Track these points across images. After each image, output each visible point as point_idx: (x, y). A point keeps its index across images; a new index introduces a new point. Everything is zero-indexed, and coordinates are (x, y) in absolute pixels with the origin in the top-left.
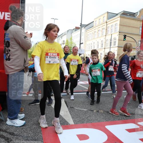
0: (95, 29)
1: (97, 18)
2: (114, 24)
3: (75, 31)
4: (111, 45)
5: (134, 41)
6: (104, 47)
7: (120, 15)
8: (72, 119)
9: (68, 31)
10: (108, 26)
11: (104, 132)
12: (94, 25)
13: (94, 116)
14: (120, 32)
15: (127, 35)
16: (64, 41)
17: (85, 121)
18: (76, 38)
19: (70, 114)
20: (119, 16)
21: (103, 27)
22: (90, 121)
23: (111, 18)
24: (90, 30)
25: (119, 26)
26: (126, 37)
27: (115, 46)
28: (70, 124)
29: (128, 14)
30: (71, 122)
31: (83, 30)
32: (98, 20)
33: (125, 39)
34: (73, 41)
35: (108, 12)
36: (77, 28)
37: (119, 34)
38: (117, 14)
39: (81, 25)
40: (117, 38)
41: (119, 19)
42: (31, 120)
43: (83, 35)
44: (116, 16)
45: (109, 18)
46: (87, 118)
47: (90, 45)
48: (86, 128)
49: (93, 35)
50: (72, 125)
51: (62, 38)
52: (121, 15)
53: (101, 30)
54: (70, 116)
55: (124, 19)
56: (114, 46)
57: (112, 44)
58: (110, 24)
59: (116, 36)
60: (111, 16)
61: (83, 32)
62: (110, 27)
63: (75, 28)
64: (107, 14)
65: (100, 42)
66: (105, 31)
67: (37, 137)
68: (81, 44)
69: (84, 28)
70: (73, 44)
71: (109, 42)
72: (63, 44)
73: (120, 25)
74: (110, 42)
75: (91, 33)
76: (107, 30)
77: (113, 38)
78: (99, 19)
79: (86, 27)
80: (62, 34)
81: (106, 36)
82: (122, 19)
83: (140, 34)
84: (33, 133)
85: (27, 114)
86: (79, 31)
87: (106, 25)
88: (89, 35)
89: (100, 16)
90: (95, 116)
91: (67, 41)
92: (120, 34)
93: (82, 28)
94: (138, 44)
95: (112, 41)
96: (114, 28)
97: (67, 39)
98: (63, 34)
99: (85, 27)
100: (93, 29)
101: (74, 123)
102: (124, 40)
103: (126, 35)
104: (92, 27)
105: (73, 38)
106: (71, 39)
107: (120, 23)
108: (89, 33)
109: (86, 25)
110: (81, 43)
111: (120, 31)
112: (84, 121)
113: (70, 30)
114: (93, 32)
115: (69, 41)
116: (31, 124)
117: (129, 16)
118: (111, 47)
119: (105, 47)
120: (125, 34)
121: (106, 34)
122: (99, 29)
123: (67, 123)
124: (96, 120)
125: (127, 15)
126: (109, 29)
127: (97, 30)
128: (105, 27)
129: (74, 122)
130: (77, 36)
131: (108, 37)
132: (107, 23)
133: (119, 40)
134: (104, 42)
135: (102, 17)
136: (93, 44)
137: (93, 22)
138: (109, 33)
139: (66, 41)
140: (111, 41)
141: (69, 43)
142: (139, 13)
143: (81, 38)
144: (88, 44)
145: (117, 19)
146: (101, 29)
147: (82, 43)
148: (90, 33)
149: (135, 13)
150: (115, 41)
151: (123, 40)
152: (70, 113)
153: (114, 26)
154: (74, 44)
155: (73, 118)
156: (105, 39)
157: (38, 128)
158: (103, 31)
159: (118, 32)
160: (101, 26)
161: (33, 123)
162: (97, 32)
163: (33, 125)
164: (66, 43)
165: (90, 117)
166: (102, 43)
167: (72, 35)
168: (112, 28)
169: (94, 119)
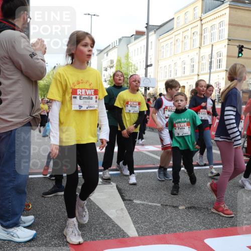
0: (177, 35)
1: (179, 11)
2: (216, 22)
3: (135, 39)
4: (210, 68)
6: (196, 72)
7: (229, 3)
8: (133, 226)
9: (120, 40)
10: (204, 26)
12: (175, 27)
13: (179, 217)
14: (229, 40)
15: (245, 46)
16: (112, 62)
17: (161, 229)
18: (138, 54)
19: (130, 215)
20: (227, 5)
21: (194, 30)
22: (171, 230)
23: (209, 10)
24: (166, 37)
25: (228, 26)
26: (242, 50)
27: (221, 69)
28: (129, 237)
30: (132, 232)
31: (153, 36)
32: (182, 15)
33: (240, 55)
34: (131, 61)
36: (139, 34)
37: (228, 44)
38: (223, 2)
39: (148, 26)
40: (225, 53)
41: (227, 11)
42: (48, 227)
43: (151, 49)
44: (221, 5)
45: (206, 10)
46: (165, 222)
47: (168, 68)
48: (164, 243)
49: (173, 47)
50: (134, 238)
51: (107, 55)
52: (232, 3)
53: (189, 37)
54: (130, 218)
56: (218, 69)
57: (214, 65)
58: (208, 23)
59: (222, 48)
61: (152, 42)
62: (209, 29)
63: (135, 34)
65: (188, 62)
66: (197, 37)
68: (147, 66)
69: (153, 32)
70: (131, 66)
71: (206, 62)
72: (111, 67)
73: (230, 24)
74: (210, 60)
75: (169, 42)
76: (203, 37)
77: (214, 53)
78: (186, 13)
79: (157, 30)
80: (108, 47)
81: (200, 48)
82: (234, 11)
85: (39, 215)
86: (143, 40)
87: (199, 26)
88: (165, 47)
89: (187, 7)
90: (182, 218)
91: (119, 61)
92: (231, 43)
93: (150, 34)
95: (213, 59)
96: (216, 31)
97: (118, 56)
98: (111, 47)
99: (155, 32)
100: (173, 35)
101: (138, 233)
102: (239, 57)
103: (242, 47)
104: (170, 30)
105: (130, 55)
106: (127, 57)
107: (229, 21)
109: (157, 27)
110: (149, 64)
111: (230, 38)
112: (158, 229)
113: (125, 37)
114: (172, 40)
115: (123, 61)
116: (47, 237)
117: (249, 6)
118: (212, 70)
119: (198, 72)
120: (241, 44)
121: (201, 44)
122: (185, 34)
123: (124, 233)
124: (184, 227)
125: (245, 3)
126: (207, 34)
127: (180, 37)
128: (198, 30)
129: (137, 230)
130: (139, 50)
131: (206, 51)
132: (203, 22)
133: (228, 56)
134: (197, 60)
135: (190, 9)
136: (173, 66)
137: (173, 19)
138: (208, 42)
139: (117, 62)
140: (211, 58)
141: (122, 65)
143: (149, 54)
144: (163, 66)
145: (223, 12)
146: (189, 34)
147: (151, 65)
148: (166, 43)
150: (219, 58)
151: (237, 56)
152: (129, 213)
153: (217, 26)
154: (133, 67)
155: (135, 223)
156: (199, 56)
157: (63, 244)
158: (194, 38)
159: (227, 40)
160: (189, 28)
161: (52, 234)
162: (181, 40)
163: (53, 238)
164: (117, 65)
165: (172, 220)
166: (192, 64)
167: (128, 48)
168: (213, 32)
169: (181, 225)
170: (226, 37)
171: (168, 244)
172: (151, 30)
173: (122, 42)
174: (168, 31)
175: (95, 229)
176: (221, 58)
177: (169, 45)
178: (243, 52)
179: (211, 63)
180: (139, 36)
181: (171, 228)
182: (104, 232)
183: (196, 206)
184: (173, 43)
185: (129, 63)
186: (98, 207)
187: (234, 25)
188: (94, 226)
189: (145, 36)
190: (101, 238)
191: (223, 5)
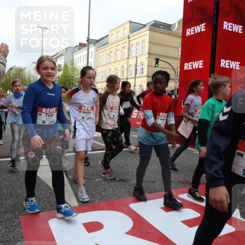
0: (111, 48)
1: (113, 30)
2: (140, 40)
3: (79, 49)
4: (136, 74)
5: (171, 68)
6: (125, 77)
7: (149, 27)
8: (74, 197)
9: (67, 49)
10: (131, 43)
11: (127, 215)
12: (110, 42)
13: (111, 189)
14: (149, 54)
15: (160, 59)
16: (60, 66)
17: (97, 199)
19: (72, 189)
20: (147, 28)
21: (123, 45)
22: (104, 198)
23: (135, 31)
25: (148, 43)
26: (158, 62)
27: (143, 75)
29: (161, 25)
30: (73, 202)
31: (92, 49)
32: (115, 33)
33: (157, 65)
34: (75, 66)
35: (130, 22)
36: (82, 45)
37: (148, 57)
38: (145, 26)
39: (88, 40)
40: (146, 62)
41: (148, 32)
43: (91, 57)
44: (143, 28)
45: (133, 30)
46: (100, 193)
47: (104, 72)
49: (108, 57)
52: (151, 27)
53: (120, 50)
54: (72, 192)
55: (156, 33)
56: (142, 75)
57: (139, 71)
59: (144, 60)
60: (135, 27)
61: (92, 52)
62: (135, 45)
63: (78, 45)
64: (128, 24)
65: (119, 68)
66: (126, 51)
67: (12, 234)
69: (92, 45)
70: (76, 70)
71: (132, 69)
72: (59, 70)
73: (149, 42)
75: (105, 53)
76: (130, 50)
77: (139, 63)
78: (118, 32)
79: (96, 43)
80: (56, 54)
81: (128, 58)
82: (152, 33)
83: (180, 57)
84: (5, 228)
86: (84, 50)
87: (128, 42)
88: (102, 57)
89: (118, 27)
90: (113, 189)
91: (66, 66)
92: (150, 56)
93: (90, 46)
94: (176, 71)
96: (140, 47)
97: (65, 62)
98: (59, 54)
99: (94, 45)
100: (108, 48)
102: (156, 66)
103: (158, 59)
104: (106, 44)
105: (75, 61)
106: (72, 63)
107: (149, 40)
108: (102, 54)
109: (96, 41)
111: (150, 52)
113: (71, 47)
114: (108, 52)
115: (69, 66)
117: (163, 30)
118: (137, 76)
119: (127, 76)
120: (158, 58)
121: (129, 56)
122: (117, 47)
124: (114, 196)
125: (160, 27)
126: (133, 49)
127: (113, 50)
128: (127, 45)
129: (78, 201)
130: (82, 58)
131: (132, 62)
132: (130, 39)
133: (148, 66)
134: (126, 68)
135: (121, 29)
136: (108, 71)
137: (108, 35)
138: (133, 54)
139: (64, 66)
140: (136, 67)
141: (68, 69)
142: (177, 24)
143: (90, 61)
144: (101, 71)
145: (145, 33)
146: (120, 47)
149: (171, 25)
150: (142, 67)
152: (72, 187)
153: (141, 43)
155: (76, 195)
156: (128, 64)
157: (15, 217)
158: (124, 51)
159: (148, 54)
160: (120, 43)
161: (5, 209)
162: (114, 52)
163: (6, 213)
164: (64, 69)
165: (105, 191)
166: (122, 70)
167: (73, 56)
168: (137, 47)
169: (112, 194)
170: (147, 51)
171: (101, 210)
172: (91, 43)
173: (68, 51)
174: (104, 45)
175: (43, 202)
176: (143, 67)
177: (105, 55)
178: (159, 63)
179: (136, 70)
180: (81, 47)
181: (105, 197)
182: (51, 205)
183: (124, 179)
184: (108, 54)
185: (74, 67)
186: (46, 184)
187: (153, 43)
188: (42, 200)
189: (87, 48)
190: (48, 209)
191: (145, 28)
